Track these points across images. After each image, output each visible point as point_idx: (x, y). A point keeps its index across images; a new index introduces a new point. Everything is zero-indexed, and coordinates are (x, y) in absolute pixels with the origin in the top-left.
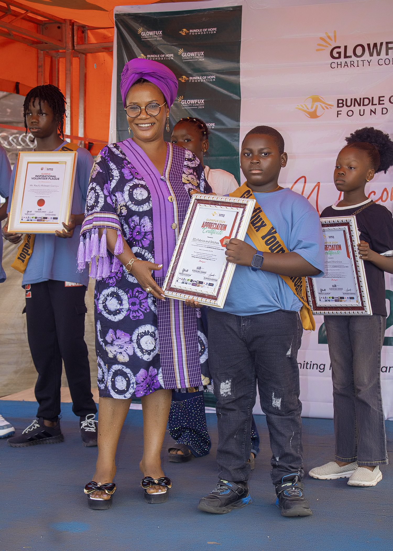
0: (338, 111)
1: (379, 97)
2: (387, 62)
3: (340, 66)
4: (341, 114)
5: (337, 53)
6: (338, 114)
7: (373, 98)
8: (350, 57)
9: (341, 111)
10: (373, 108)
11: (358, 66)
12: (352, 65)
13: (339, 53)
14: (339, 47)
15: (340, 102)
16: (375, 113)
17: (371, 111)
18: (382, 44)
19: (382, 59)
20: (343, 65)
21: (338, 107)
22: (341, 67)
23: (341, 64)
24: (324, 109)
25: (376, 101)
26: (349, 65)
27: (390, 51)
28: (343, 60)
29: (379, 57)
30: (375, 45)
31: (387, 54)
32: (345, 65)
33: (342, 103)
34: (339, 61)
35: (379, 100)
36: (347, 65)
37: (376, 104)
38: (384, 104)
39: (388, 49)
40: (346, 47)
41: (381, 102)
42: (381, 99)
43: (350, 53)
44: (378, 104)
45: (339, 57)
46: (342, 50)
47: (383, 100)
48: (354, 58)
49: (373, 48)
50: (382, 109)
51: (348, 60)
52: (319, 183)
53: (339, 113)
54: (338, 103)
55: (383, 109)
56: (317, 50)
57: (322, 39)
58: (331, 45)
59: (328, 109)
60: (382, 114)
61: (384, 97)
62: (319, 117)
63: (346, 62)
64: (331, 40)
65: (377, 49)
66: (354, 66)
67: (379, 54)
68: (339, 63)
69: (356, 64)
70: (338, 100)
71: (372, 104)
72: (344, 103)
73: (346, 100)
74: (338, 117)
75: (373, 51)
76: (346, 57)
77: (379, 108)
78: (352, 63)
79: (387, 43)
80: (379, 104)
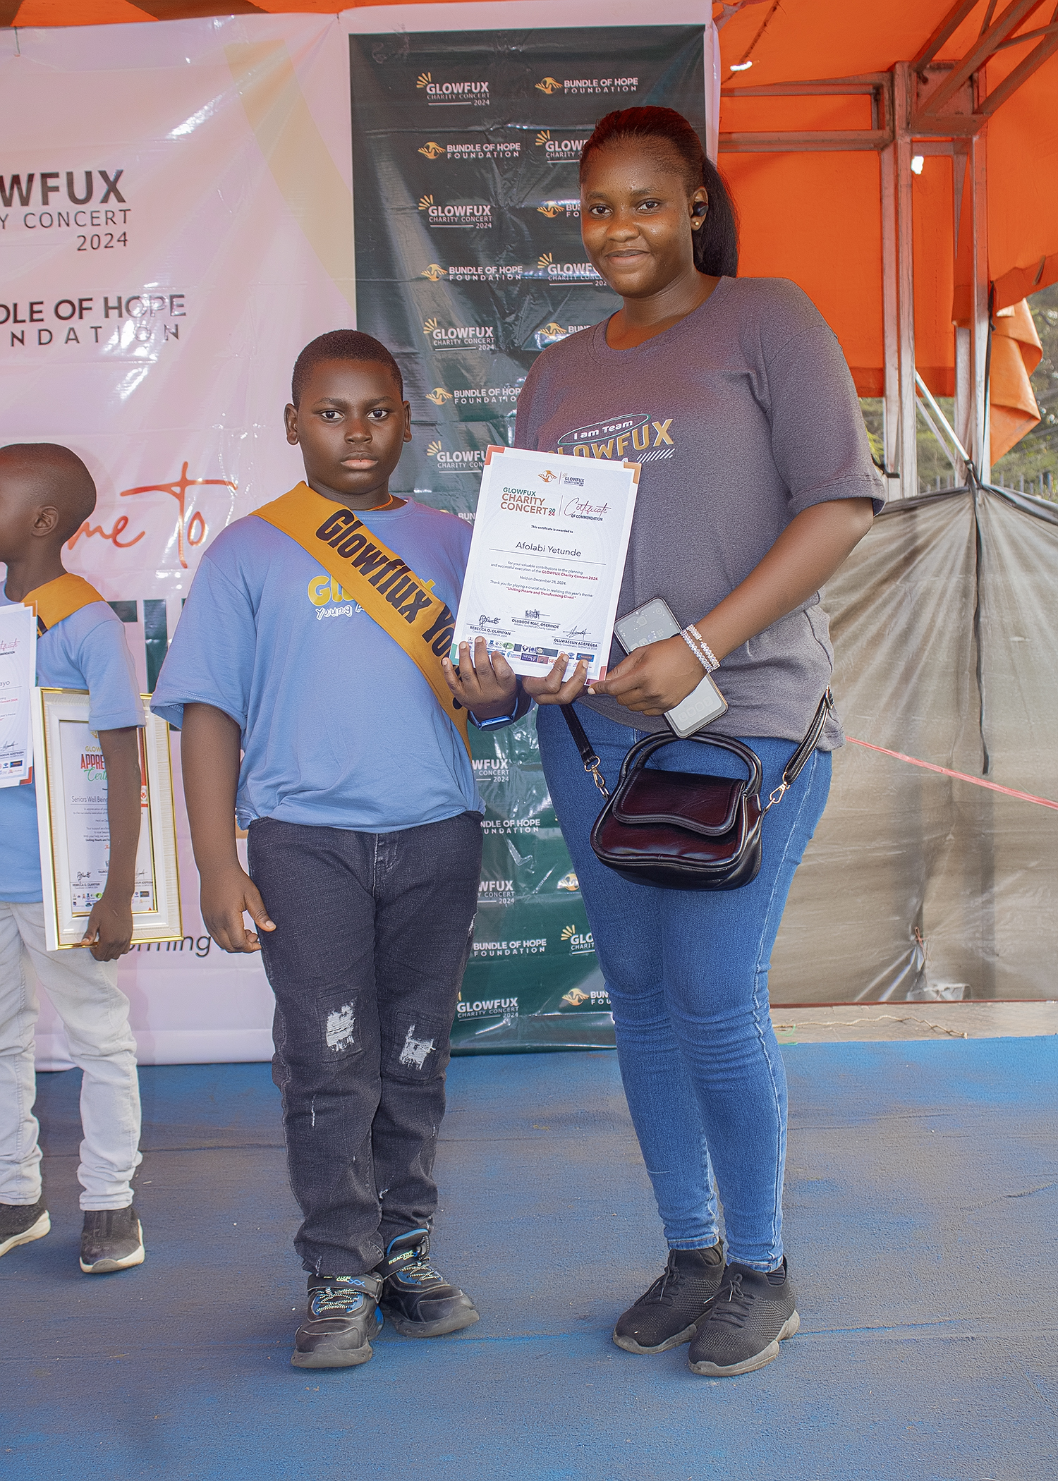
1: (32, 304)
2: (46, 221)
7: (15, 305)
10: (17, 329)
16: (22, 341)
17: (14, 336)
18: (31, 177)
19: (33, 214)
25: (24, 313)
27: (51, 195)
29: (26, 209)
30: (16, 180)
31: (45, 202)
35: (32, 312)
37: (24, 321)
38: (42, 320)
39: (46, 190)
41: (36, 316)
42: (36, 308)
44: (28, 319)
47: (41, 312)
49: (12, 188)
50: (40, 331)
55: (42, 332)
60: (41, 344)
61: (42, 303)
65: (20, 189)
67: (25, 201)
71: (16, 321)
75: (11, 195)
77: (31, 330)
79: (45, 176)
80: (32, 320)
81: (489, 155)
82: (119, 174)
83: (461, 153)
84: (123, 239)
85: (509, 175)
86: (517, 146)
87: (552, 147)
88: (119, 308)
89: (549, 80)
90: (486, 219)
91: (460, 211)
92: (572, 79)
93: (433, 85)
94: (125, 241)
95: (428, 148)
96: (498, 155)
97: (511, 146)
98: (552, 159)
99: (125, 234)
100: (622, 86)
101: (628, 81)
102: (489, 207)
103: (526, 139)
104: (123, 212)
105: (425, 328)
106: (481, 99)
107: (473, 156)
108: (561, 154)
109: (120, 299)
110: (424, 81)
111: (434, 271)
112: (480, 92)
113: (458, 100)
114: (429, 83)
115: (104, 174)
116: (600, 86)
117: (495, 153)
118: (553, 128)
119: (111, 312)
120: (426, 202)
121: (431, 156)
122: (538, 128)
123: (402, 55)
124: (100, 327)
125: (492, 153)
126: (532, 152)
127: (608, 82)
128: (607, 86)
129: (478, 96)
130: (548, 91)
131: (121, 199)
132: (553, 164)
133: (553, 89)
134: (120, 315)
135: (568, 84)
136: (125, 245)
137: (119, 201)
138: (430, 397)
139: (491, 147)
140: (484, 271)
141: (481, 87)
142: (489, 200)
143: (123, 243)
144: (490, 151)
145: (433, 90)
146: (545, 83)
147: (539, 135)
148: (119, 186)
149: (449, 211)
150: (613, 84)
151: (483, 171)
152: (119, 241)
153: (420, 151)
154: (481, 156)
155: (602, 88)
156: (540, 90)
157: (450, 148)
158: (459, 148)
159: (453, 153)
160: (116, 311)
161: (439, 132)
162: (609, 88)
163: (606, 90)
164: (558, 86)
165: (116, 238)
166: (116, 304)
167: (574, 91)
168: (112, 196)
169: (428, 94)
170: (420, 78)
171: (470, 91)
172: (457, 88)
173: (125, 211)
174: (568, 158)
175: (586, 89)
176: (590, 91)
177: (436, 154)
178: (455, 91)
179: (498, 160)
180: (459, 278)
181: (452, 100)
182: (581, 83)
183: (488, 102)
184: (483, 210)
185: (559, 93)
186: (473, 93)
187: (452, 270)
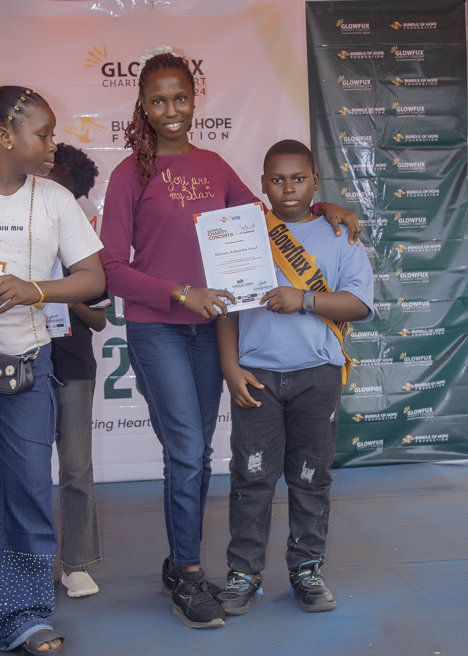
0: (114, 136)
3: (113, 85)
4: (117, 138)
5: (110, 70)
6: (114, 139)
8: (126, 75)
9: (117, 135)
11: (134, 86)
12: (127, 85)
13: (112, 70)
14: (112, 64)
15: (116, 124)
20: (117, 83)
21: (113, 130)
22: (115, 86)
23: (115, 83)
24: (97, 132)
26: (124, 83)
28: (116, 78)
32: (119, 84)
33: (118, 126)
34: (112, 79)
36: (122, 84)
40: (119, 64)
43: (125, 70)
45: (113, 75)
46: (115, 67)
48: (129, 77)
51: (123, 79)
52: (95, 217)
53: (115, 137)
54: (113, 126)
56: (86, 66)
57: (90, 53)
58: (101, 61)
59: (101, 132)
62: (92, 141)
63: (121, 81)
64: (102, 55)
66: (130, 86)
68: (113, 82)
69: (132, 83)
70: (113, 122)
72: (120, 126)
73: (122, 122)
74: (114, 141)
76: (120, 75)
78: (128, 82)
81: (370, 57)
82: (201, 62)
83: (357, 56)
84: (203, 91)
85: (378, 66)
86: (382, 53)
87: (398, 53)
88: (202, 124)
89: (397, 23)
90: (368, 86)
91: (356, 82)
92: (407, 22)
93: (344, 25)
94: (204, 92)
95: (342, 53)
96: (374, 57)
97: (380, 53)
98: (398, 59)
99: (204, 89)
100: (429, 26)
101: (432, 24)
102: (370, 80)
103: (387, 50)
104: (202, 79)
105: (340, 136)
106: (366, 31)
107: (363, 57)
108: (403, 57)
109: (202, 120)
110: (339, 23)
111: (345, 110)
112: (365, 28)
113: (355, 31)
114: (342, 24)
115: (194, 62)
116: (420, 26)
117: (372, 56)
118: (398, 45)
119: (198, 126)
120: (341, 78)
121: (343, 57)
122: (391, 44)
123: (330, 11)
124: (193, 133)
125: (371, 56)
126: (389, 56)
127: (423, 24)
128: (423, 26)
129: (365, 30)
130: (396, 28)
131: (201, 73)
132: (399, 61)
133: (398, 27)
134: (203, 127)
135: (405, 25)
136: (204, 95)
137: (200, 74)
138: (342, 167)
139: (371, 53)
140: (367, 110)
141: (366, 26)
142: (370, 77)
143: (203, 94)
144: (370, 55)
145: (344, 27)
146: (395, 24)
147: (392, 48)
148: (201, 67)
149: (352, 83)
150: (425, 25)
151: (367, 64)
152: (201, 92)
153: (338, 55)
154: (366, 57)
155: (421, 27)
156: (393, 28)
157: (352, 54)
158: (356, 53)
159: (353, 56)
160: (201, 126)
161: (347, 46)
162: (424, 27)
163: (422, 28)
164: (401, 25)
165: (200, 91)
166: (201, 122)
167: (408, 28)
168: (197, 72)
169: (342, 29)
170: (338, 21)
171: (361, 28)
172: (355, 26)
173: (203, 79)
174: (405, 59)
175: (413, 27)
176: (415, 28)
177: (345, 56)
178: (354, 28)
179: (374, 59)
180: (356, 113)
181: (353, 32)
182: (411, 25)
183: (369, 33)
184: (367, 82)
185: (401, 29)
186: (362, 28)
187: (353, 110)
